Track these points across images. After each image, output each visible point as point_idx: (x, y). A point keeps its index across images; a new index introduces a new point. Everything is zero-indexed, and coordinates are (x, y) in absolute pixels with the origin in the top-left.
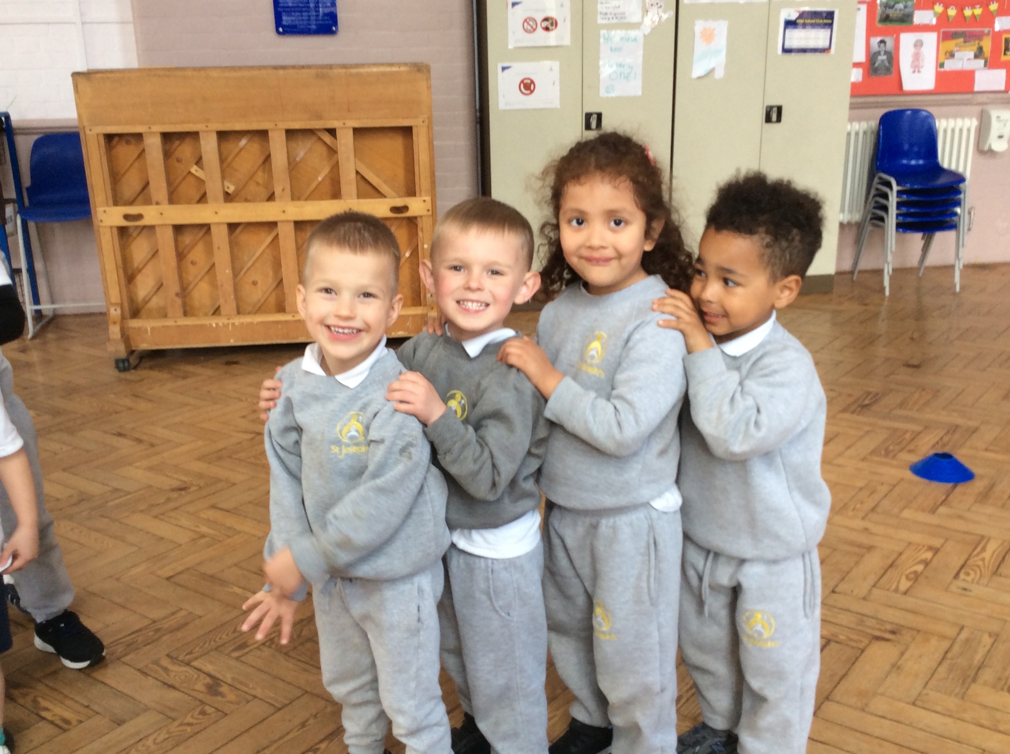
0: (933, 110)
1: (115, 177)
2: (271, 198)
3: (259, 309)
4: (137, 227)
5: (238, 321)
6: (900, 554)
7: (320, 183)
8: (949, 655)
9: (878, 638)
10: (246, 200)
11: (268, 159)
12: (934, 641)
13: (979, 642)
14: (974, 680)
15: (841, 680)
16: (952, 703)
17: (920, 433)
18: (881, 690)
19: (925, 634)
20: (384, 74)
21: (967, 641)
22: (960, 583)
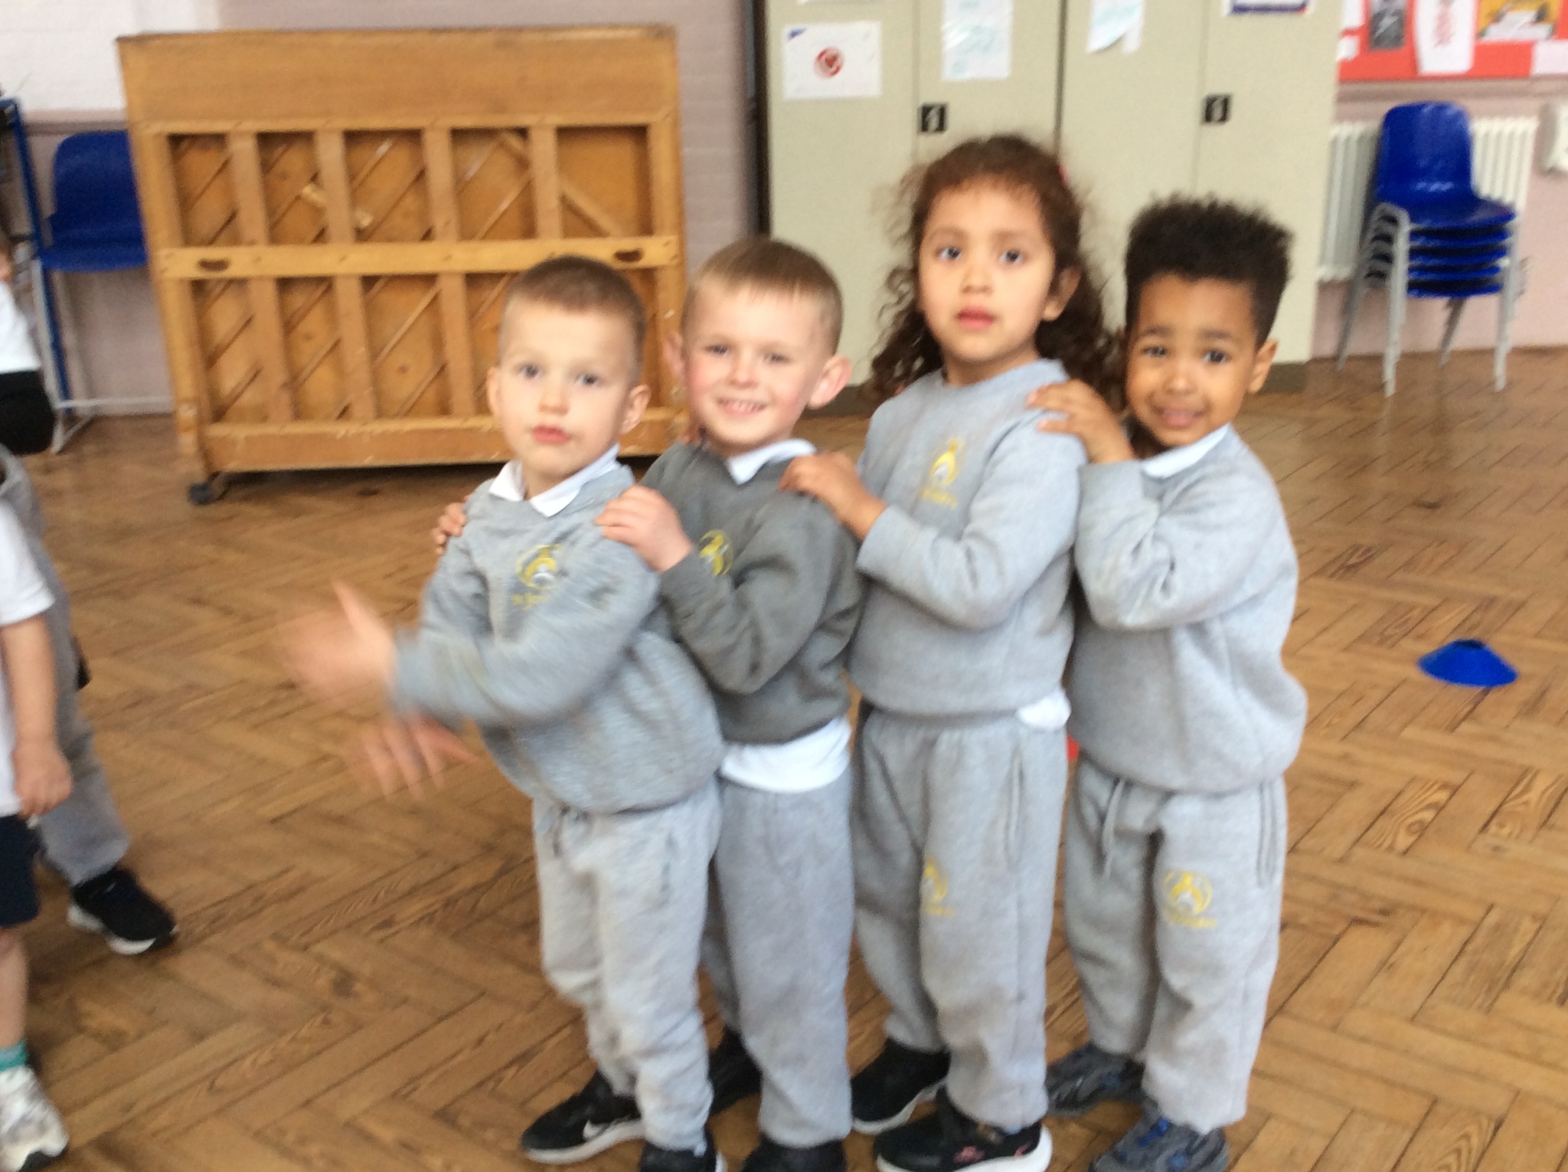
0: (1469, 105)
1: (185, 202)
2: (427, 236)
3: (411, 410)
4: (220, 281)
5: (379, 427)
6: (1399, 795)
7: (505, 212)
8: (1470, 948)
9: (1359, 922)
10: (390, 239)
11: (421, 176)
12: (1446, 928)
13: (1516, 930)
14: (1507, 985)
15: (1300, 985)
16: (1471, 1019)
17: (1435, 609)
18: (1364, 998)
19: (1436, 917)
20: (604, 42)
21: (1498, 928)
22: (1489, 839)
